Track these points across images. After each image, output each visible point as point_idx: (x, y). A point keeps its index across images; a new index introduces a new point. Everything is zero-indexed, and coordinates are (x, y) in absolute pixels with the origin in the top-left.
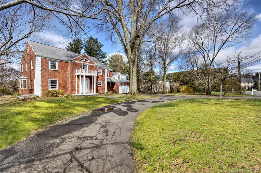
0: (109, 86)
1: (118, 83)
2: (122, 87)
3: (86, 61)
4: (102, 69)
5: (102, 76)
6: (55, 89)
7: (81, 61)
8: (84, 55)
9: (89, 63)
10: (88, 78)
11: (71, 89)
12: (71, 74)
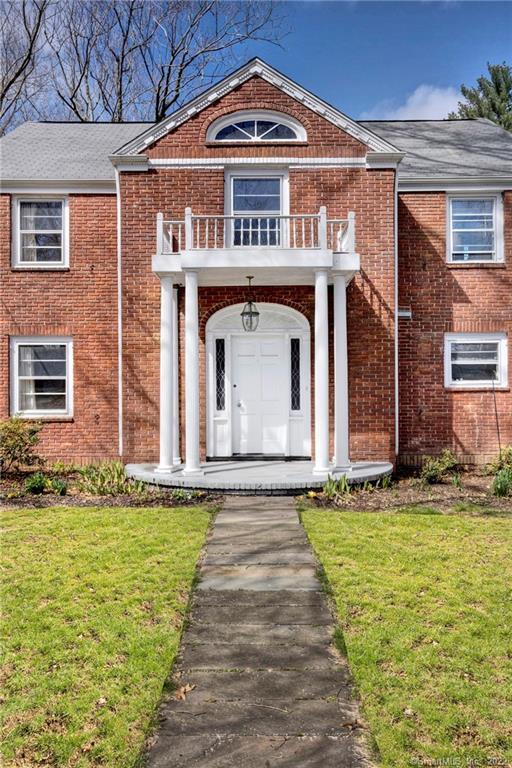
3: (270, 134)
4: (503, 193)
5: (498, 272)
6: (59, 416)
7: (209, 146)
8: (249, 87)
9: (307, 146)
10: (289, 305)
11: (124, 417)
12: (124, 278)
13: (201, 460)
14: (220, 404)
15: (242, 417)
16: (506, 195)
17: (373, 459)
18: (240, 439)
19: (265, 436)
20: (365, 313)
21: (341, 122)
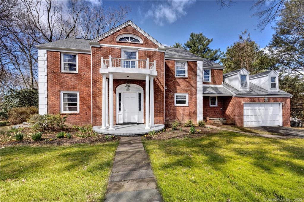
0: (213, 106)
1: (241, 96)
2: (257, 108)
3: (134, 41)
4: (187, 61)
5: (186, 79)
6: (75, 113)
7: (117, 42)
8: (128, 28)
9: (143, 44)
10: (138, 84)
11: (93, 113)
12: (93, 76)
13: (114, 125)
14: (120, 110)
15: (126, 113)
16: (188, 62)
17: (159, 124)
18: (125, 119)
19: (132, 118)
20: (157, 87)
21: (151, 39)
